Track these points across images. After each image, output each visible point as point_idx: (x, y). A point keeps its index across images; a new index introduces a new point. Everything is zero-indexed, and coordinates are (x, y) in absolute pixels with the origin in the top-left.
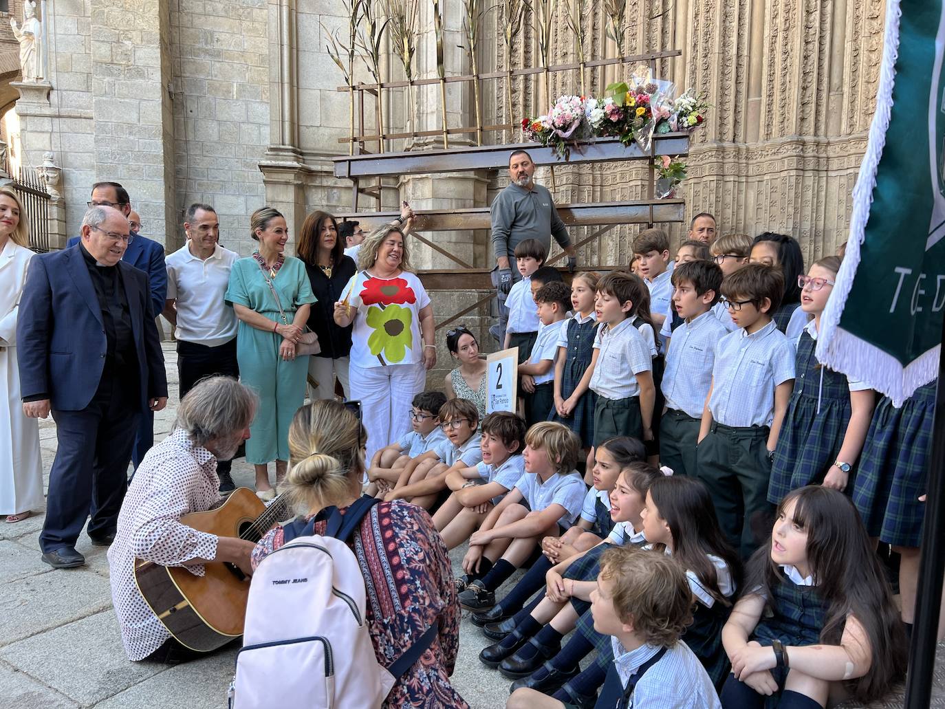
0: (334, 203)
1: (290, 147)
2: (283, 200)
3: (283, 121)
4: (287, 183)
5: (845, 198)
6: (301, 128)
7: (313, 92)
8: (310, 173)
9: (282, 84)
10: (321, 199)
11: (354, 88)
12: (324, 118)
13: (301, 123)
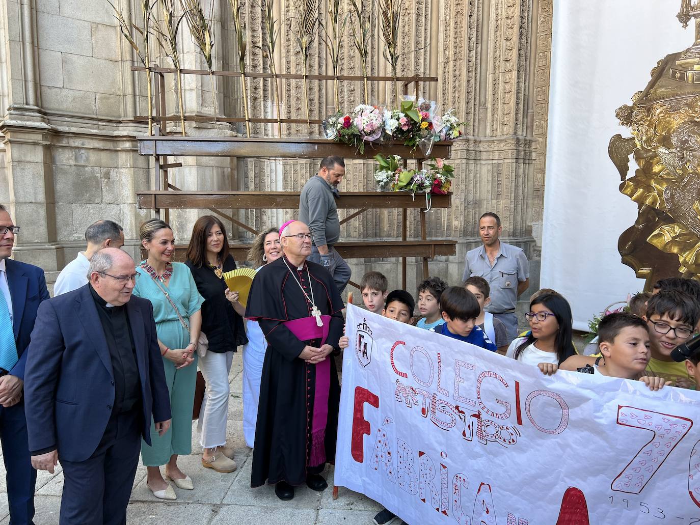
0: (82, 163)
1: (36, 108)
2: (31, 160)
3: (26, 81)
4: (35, 144)
5: (491, 179)
6: (43, 88)
7: (53, 53)
8: (56, 134)
9: (24, 43)
10: (68, 159)
11: (150, 69)
12: (66, 80)
13: (43, 83)
